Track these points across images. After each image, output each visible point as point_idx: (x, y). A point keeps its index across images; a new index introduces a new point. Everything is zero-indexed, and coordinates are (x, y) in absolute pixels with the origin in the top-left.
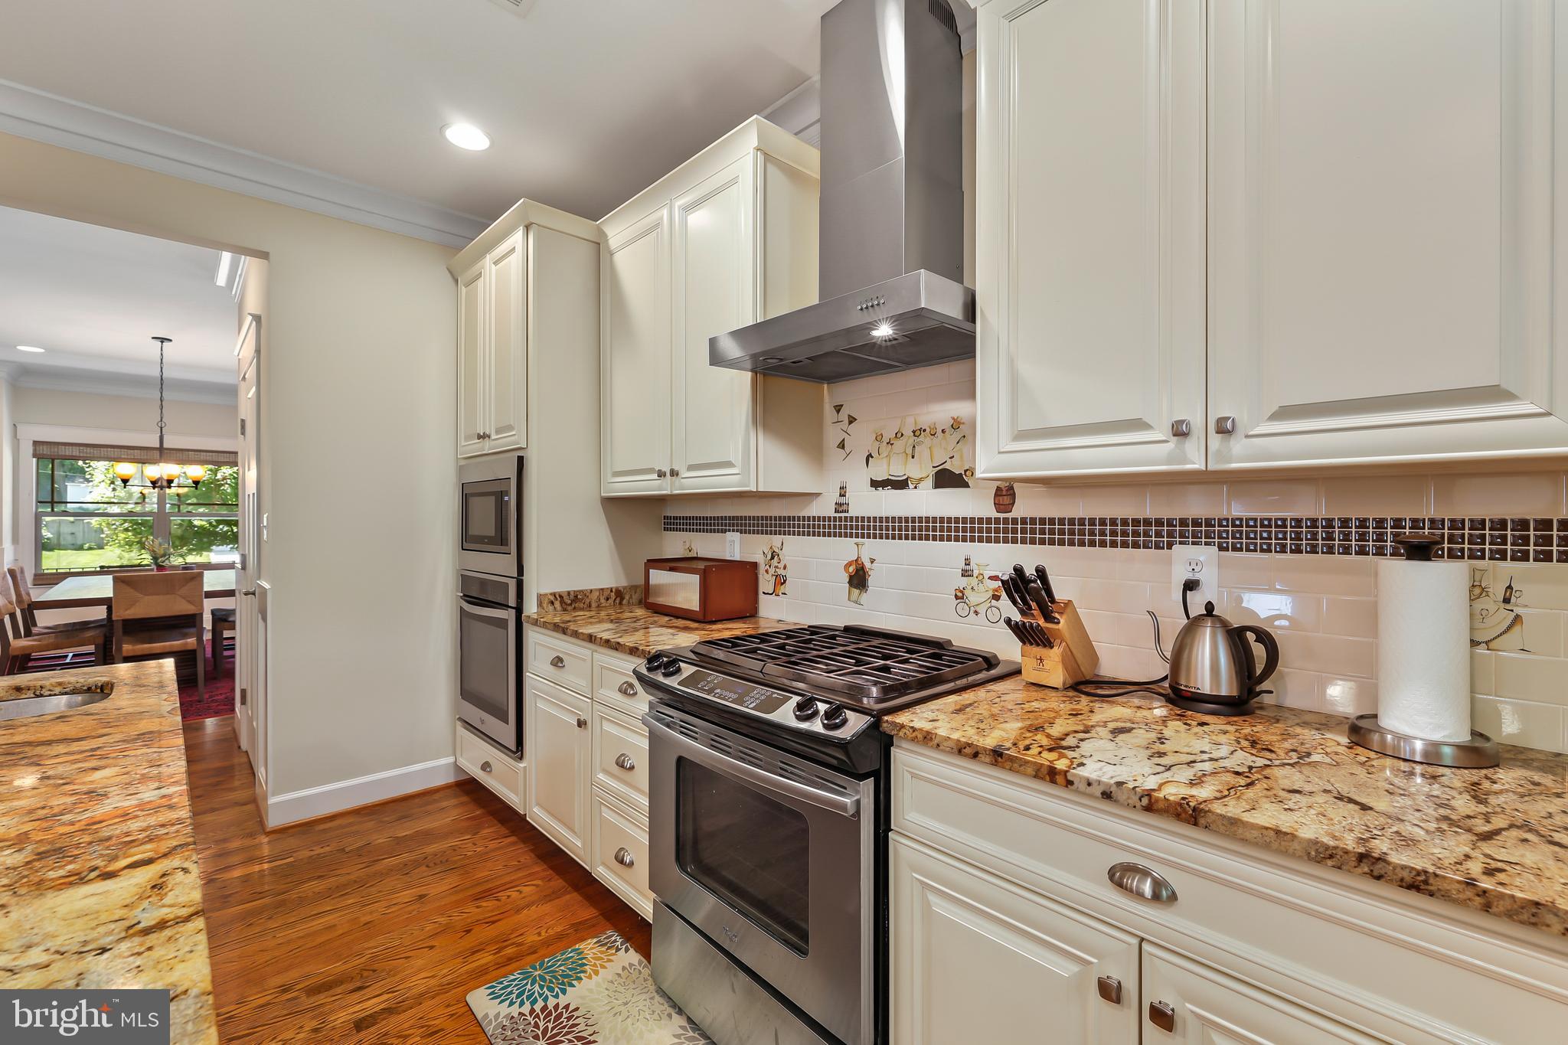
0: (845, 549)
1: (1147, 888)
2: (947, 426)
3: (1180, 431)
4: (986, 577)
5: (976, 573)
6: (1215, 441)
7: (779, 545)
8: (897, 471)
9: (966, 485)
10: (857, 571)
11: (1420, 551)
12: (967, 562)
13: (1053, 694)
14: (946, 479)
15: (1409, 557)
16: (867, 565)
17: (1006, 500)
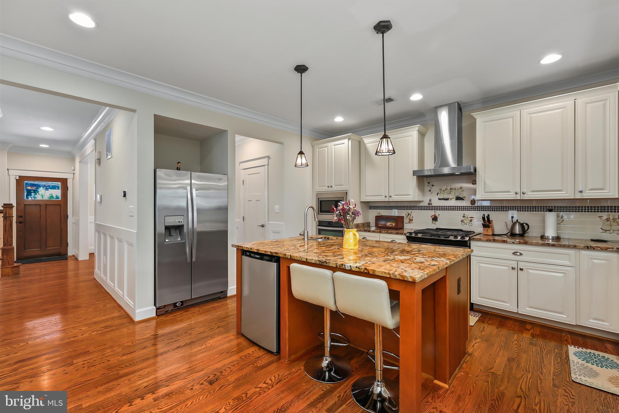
0: (432, 213)
1: (518, 254)
2: (459, 188)
3: (516, 193)
4: (469, 217)
5: (466, 217)
6: (522, 195)
7: (411, 212)
8: (446, 196)
9: (464, 200)
10: (435, 217)
11: (550, 211)
12: (464, 215)
13: (490, 236)
14: (458, 198)
15: (549, 211)
16: (437, 216)
17: (473, 203)
